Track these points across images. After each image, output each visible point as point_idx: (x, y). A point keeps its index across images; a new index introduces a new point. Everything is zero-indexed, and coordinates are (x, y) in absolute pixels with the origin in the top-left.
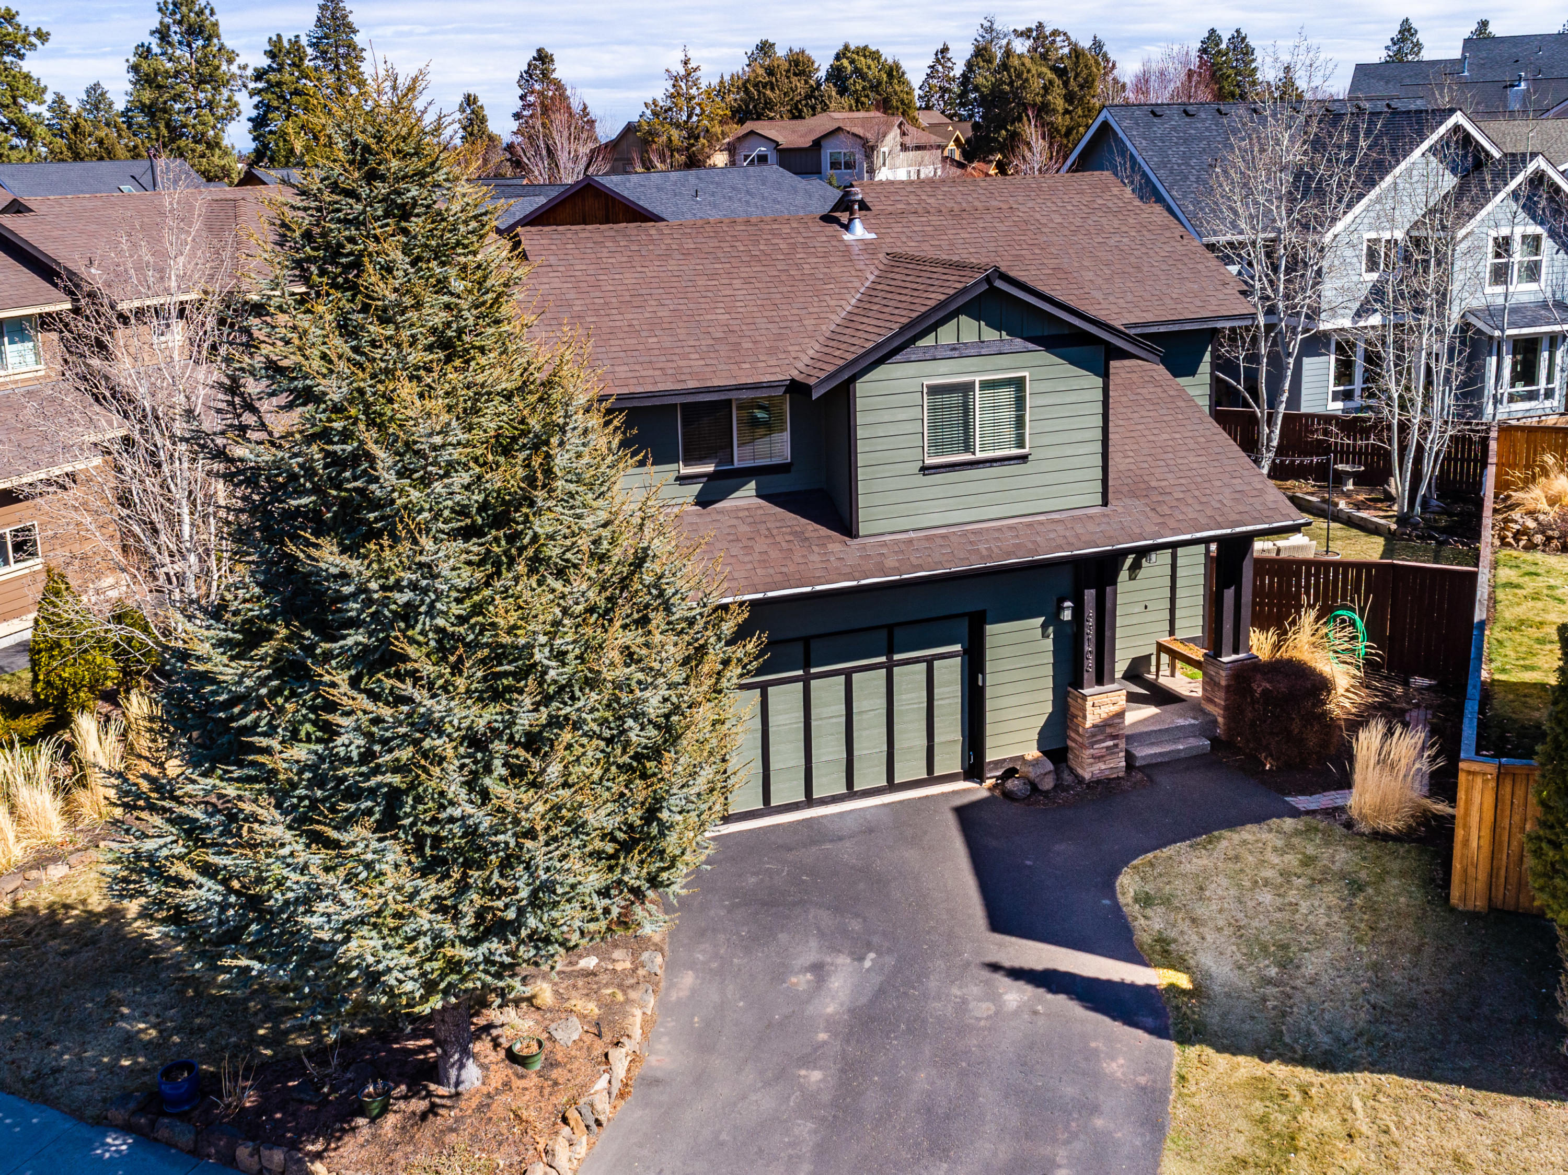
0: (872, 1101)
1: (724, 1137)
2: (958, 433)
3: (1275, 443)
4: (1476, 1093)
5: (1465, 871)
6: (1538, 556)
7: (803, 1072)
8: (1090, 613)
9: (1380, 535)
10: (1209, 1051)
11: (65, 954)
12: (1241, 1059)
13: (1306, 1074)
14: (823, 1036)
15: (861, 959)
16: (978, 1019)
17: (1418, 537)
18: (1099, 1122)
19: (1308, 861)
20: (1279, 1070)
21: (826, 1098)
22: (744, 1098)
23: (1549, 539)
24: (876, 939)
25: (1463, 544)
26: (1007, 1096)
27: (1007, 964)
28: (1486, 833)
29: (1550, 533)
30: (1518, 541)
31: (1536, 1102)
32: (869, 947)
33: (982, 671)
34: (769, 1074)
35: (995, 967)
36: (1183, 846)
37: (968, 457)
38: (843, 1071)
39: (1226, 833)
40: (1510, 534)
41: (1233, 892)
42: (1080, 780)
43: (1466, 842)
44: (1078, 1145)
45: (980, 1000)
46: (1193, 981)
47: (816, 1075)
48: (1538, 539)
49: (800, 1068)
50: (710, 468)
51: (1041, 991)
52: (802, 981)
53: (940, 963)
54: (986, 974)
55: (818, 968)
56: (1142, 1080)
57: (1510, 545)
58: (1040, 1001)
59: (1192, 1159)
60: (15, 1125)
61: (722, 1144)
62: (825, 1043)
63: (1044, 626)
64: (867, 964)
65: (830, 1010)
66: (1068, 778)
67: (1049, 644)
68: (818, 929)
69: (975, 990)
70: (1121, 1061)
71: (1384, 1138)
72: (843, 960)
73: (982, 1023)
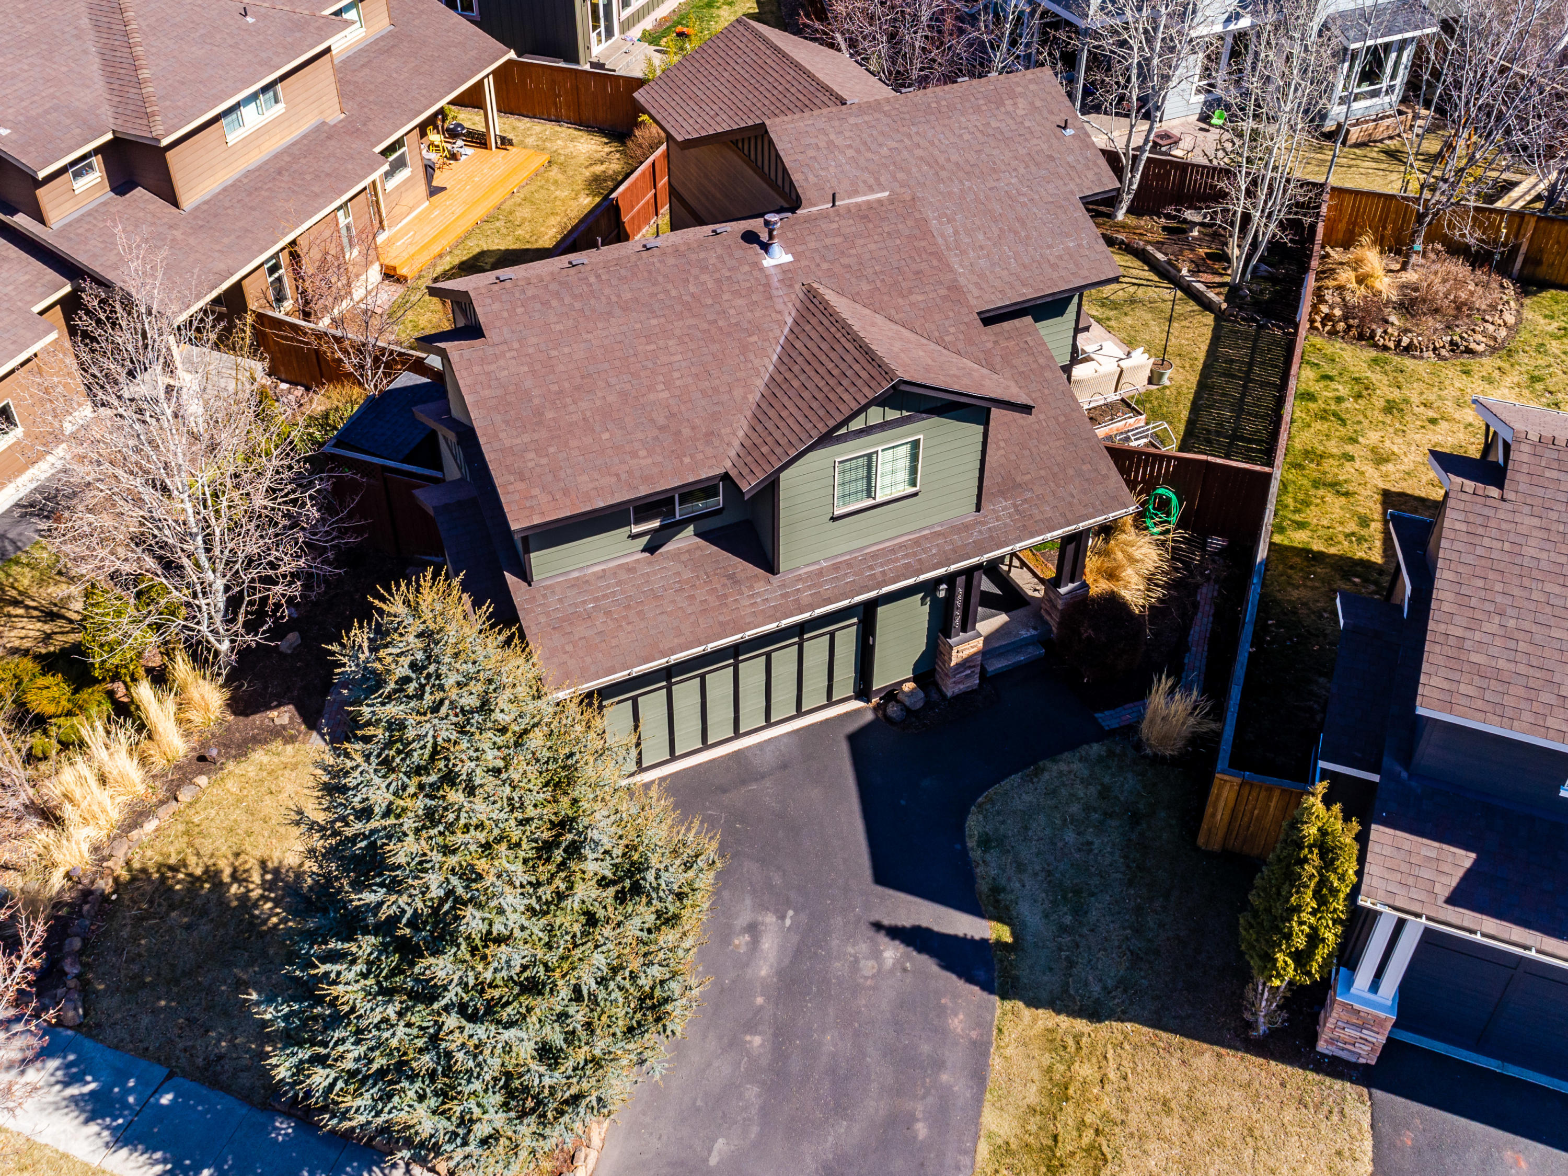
0: (795, 1065)
1: (699, 1103)
2: (862, 485)
3: (1135, 187)
4: (1186, 1041)
5: (1210, 830)
6: (1339, 344)
7: (748, 1038)
8: (960, 591)
9: (1211, 311)
10: (1021, 1004)
11: (188, 927)
12: (1040, 1011)
13: (1081, 1025)
14: (760, 1000)
15: (783, 917)
16: (866, 978)
17: (1243, 319)
18: (945, 1077)
19: (1105, 792)
20: (1064, 1021)
21: (764, 1062)
22: (709, 1065)
23: (1349, 327)
24: (793, 895)
25: (1279, 327)
26: (885, 1056)
27: (886, 922)
28: (1228, 812)
29: (1351, 321)
30: (1324, 325)
31: (1223, 1051)
32: (788, 904)
33: (873, 635)
34: (726, 1040)
35: (878, 926)
36: (1015, 778)
37: (870, 502)
38: (775, 1035)
39: (1048, 764)
40: (1318, 318)
41: (1048, 832)
42: (943, 696)
43: (1214, 815)
44: (930, 1100)
45: (867, 959)
46: (1013, 934)
47: (757, 1040)
48: (1341, 326)
49: (746, 1033)
50: (656, 524)
51: (910, 949)
52: (741, 941)
53: (839, 920)
54: (871, 933)
55: (753, 929)
56: (974, 1034)
57: (1317, 329)
58: (909, 958)
59: (1002, 1109)
60: (207, 1111)
61: (698, 1110)
62: (761, 1008)
63: (923, 599)
64: (788, 922)
65: (763, 973)
66: (935, 696)
67: (926, 608)
68: (751, 884)
69: (864, 947)
70: (961, 1017)
71: (1123, 1084)
72: (770, 919)
73: (869, 982)
